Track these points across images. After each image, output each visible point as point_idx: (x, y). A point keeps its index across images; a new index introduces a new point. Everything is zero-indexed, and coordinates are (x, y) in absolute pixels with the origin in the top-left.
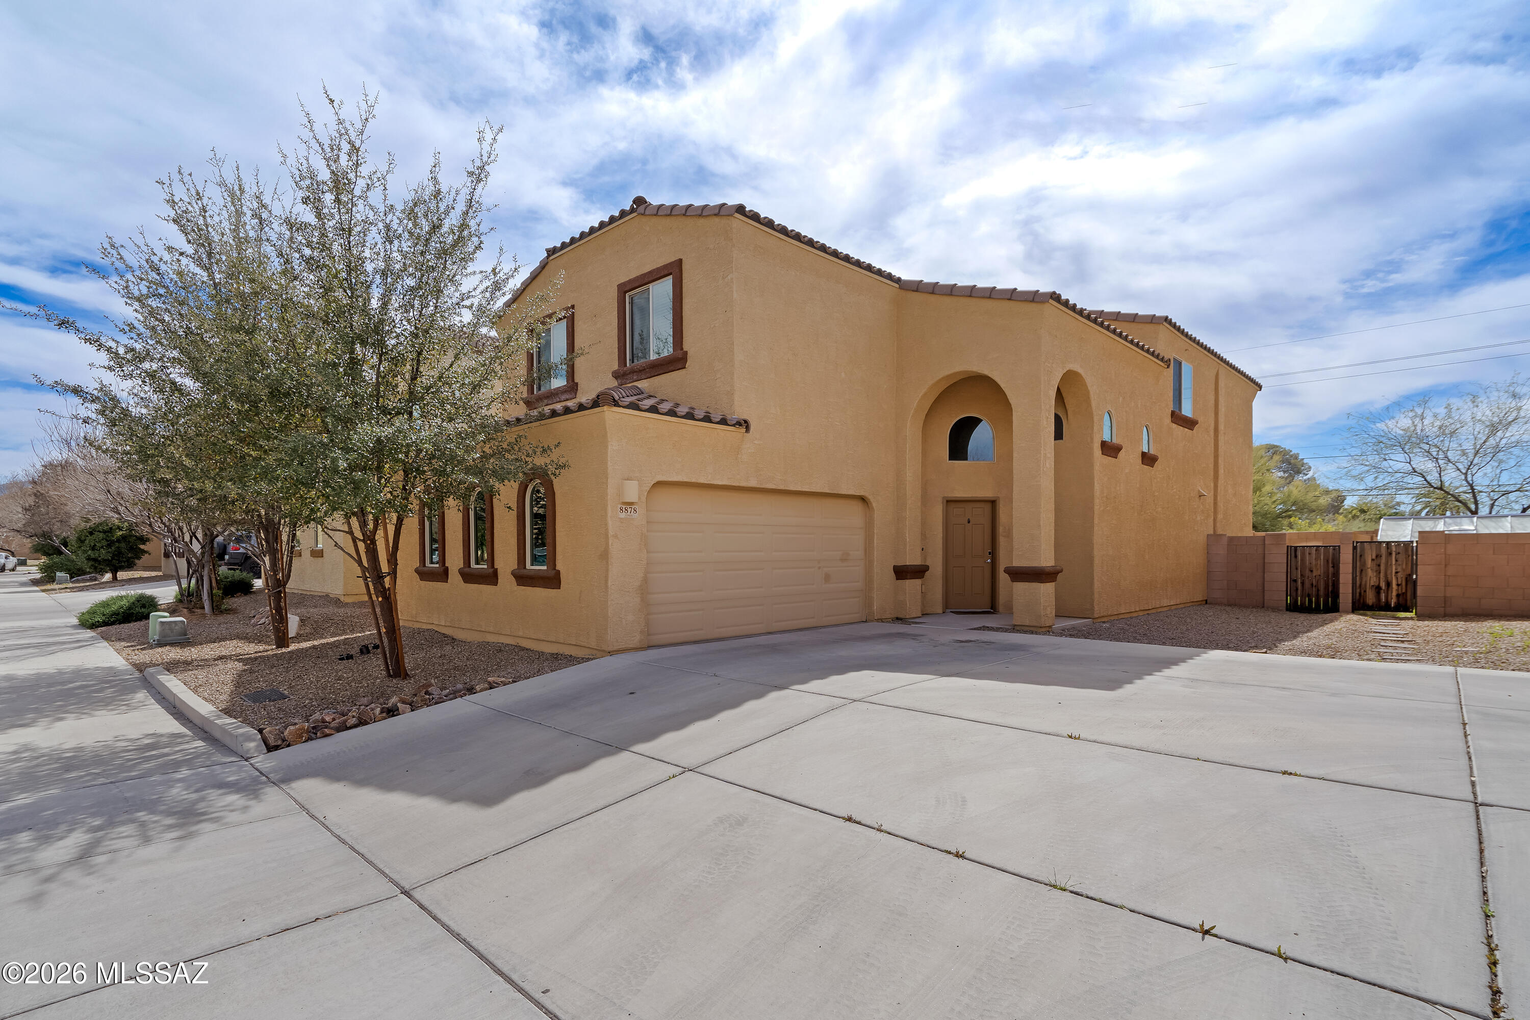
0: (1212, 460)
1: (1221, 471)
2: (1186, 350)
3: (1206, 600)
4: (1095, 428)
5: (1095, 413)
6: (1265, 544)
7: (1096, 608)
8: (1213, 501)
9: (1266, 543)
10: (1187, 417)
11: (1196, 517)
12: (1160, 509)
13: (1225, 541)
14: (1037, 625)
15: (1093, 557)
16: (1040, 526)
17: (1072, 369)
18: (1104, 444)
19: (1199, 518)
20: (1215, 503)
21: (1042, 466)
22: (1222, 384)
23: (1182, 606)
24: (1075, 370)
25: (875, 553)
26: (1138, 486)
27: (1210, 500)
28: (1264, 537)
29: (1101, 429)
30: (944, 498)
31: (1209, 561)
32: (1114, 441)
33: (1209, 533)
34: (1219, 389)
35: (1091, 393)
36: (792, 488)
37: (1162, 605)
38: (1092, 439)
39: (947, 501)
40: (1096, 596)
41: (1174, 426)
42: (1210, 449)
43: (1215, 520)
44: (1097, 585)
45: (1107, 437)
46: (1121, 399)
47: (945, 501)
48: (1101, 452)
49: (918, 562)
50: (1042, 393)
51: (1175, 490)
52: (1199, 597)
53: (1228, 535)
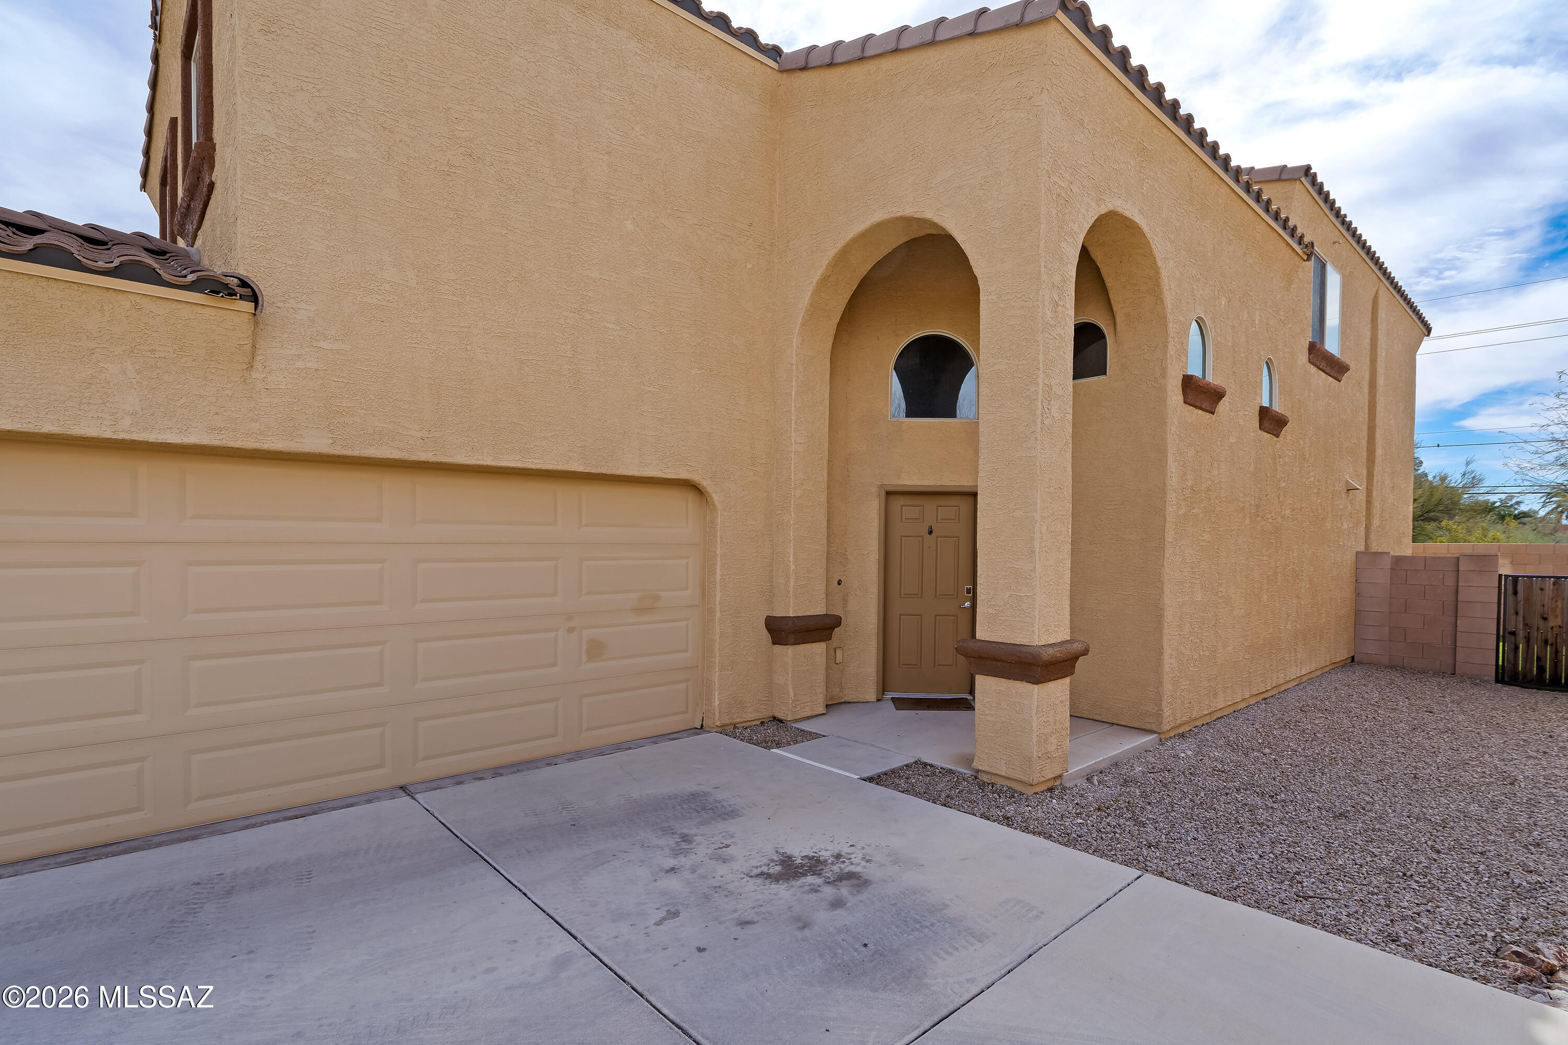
0: (1365, 433)
1: (1379, 451)
2: (1334, 243)
3: (1353, 657)
4: (1171, 350)
5: (1170, 317)
6: (1458, 571)
7: (1167, 712)
8: (1364, 499)
9: (1460, 569)
10: (1334, 356)
11: (1342, 525)
12: (1288, 512)
13: (1387, 563)
14: (1024, 778)
15: (1162, 609)
16: (1033, 552)
17: (1119, 210)
18: (1188, 383)
19: (1345, 526)
20: (1369, 502)
21: (1039, 412)
22: (1382, 313)
23: (1319, 673)
24: (1127, 214)
25: (718, 594)
26: (1252, 468)
27: (1361, 496)
28: (1458, 557)
29: (1183, 352)
30: (881, 486)
31: (1358, 595)
32: (1210, 378)
33: (1358, 550)
34: (1379, 321)
35: (1164, 273)
36: (460, 458)
37: (1288, 678)
38: (1164, 370)
39: (888, 493)
40: (1167, 687)
41: (1313, 369)
42: (1363, 417)
43: (1367, 528)
44: (1169, 662)
45: (1195, 370)
46: (1223, 301)
47: (883, 494)
48: (1181, 398)
49: (818, 609)
50: (1042, 244)
51: (1312, 479)
52: (1343, 654)
53: (1392, 553)
